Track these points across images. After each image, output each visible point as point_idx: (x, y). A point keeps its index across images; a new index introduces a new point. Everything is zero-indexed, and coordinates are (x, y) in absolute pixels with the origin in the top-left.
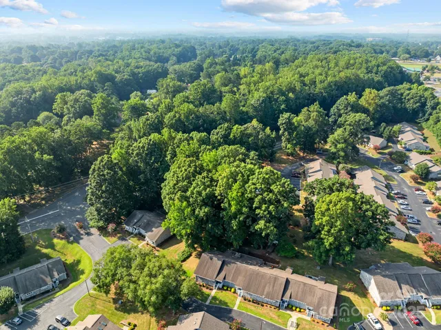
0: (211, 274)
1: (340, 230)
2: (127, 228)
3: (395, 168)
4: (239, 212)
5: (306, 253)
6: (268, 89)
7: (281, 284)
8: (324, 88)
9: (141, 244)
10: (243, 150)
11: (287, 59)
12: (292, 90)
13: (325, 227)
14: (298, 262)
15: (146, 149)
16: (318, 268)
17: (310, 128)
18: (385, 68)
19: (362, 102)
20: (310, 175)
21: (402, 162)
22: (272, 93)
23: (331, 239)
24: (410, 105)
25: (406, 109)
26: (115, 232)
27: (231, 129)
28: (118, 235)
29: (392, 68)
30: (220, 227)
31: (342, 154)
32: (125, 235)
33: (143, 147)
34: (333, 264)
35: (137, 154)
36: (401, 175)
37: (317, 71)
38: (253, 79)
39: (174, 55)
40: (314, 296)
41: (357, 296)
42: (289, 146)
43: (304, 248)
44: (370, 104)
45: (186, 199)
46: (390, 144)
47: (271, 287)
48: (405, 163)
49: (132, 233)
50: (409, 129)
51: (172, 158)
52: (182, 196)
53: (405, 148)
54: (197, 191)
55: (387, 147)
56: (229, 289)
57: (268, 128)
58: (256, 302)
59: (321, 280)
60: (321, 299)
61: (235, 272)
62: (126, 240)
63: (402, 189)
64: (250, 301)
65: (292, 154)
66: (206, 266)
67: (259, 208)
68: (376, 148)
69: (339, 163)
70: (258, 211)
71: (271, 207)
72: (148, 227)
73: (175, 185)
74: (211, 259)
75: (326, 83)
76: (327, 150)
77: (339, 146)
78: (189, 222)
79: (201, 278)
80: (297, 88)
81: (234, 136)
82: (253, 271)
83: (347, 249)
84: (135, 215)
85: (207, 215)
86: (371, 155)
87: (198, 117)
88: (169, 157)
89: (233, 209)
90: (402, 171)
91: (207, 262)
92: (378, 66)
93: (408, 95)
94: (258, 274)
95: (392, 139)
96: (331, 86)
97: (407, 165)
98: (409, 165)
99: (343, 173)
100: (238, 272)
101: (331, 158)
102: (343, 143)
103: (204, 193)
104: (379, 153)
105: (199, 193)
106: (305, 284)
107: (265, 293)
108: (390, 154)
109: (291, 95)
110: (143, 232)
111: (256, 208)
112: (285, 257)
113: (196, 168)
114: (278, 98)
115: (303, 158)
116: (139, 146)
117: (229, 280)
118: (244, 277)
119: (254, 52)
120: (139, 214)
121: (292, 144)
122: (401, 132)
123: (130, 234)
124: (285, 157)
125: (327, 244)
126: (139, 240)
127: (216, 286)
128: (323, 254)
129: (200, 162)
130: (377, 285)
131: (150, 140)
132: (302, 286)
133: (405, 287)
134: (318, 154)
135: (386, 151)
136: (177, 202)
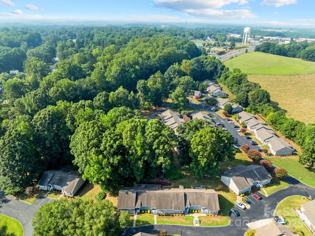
0: (131, 205)
1: (210, 153)
2: (42, 187)
3: (212, 109)
4: (143, 154)
5: (185, 174)
6: (120, 64)
7: (182, 197)
8: (157, 61)
9: (60, 197)
10: (129, 110)
11: (120, 42)
12: (137, 63)
13: (200, 153)
14: (183, 181)
15: (47, 119)
16: (196, 181)
17: (158, 89)
18: (187, 45)
19: (182, 68)
20: (166, 121)
21: (214, 105)
22: (124, 66)
23: (205, 160)
24: (209, 68)
25: (206, 71)
26: (33, 193)
27: (108, 95)
28: (35, 195)
29: (191, 45)
30: (128, 169)
31: (182, 104)
32: (41, 194)
33: (44, 118)
34: (203, 176)
35: (41, 124)
36: (216, 113)
37: (149, 49)
38: (105, 57)
39: (24, 41)
40: (204, 199)
41: (225, 193)
42: (146, 103)
43: (183, 170)
44: (187, 70)
45: (101, 152)
46: (203, 94)
47: (176, 201)
48: (216, 105)
49: (48, 191)
50: (211, 83)
51: (72, 123)
52: (97, 152)
53: (213, 96)
54: (109, 145)
55: (202, 97)
56: (146, 212)
57: (132, 92)
58: (168, 215)
59: (203, 188)
60: (209, 200)
61: (147, 198)
62: (44, 198)
63: (220, 121)
64: (163, 216)
65: (148, 109)
66: (125, 200)
67: (158, 148)
68: (197, 98)
69: (181, 110)
70: (157, 151)
71: (166, 146)
72: (62, 182)
73: (88, 143)
74: (127, 194)
75: (157, 58)
76: (169, 103)
77: (179, 99)
78: (107, 170)
79: (123, 210)
80: (140, 62)
81: (112, 100)
82: (160, 194)
83: (215, 164)
84: (47, 176)
85: (119, 162)
86: (195, 103)
87: (75, 89)
88: (69, 123)
89: (139, 153)
90: (216, 111)
91: (125, 197)
92: (182, 44)
93: (207, 62)
94: (164, 195)
95: (203, 91)
96: (160, 59)
97: (217, 106)
98: (219, 106)
99: (185, 116)
100: (149, 198)
101: (174, 107)
102: (182, 97)
103: (115, 146)
104: (199, 101)
105: (111, 146)
106: (196, 193)
107: (173, 206)
108: (207, 100)
109: (137, 67)
110: (58, 187)
111: (155, 149)
112: (174, 179)
113: (99, 128)
114: (129, 70)
115: (155, 111)
116: (41, 118)
117: (145, 205)
118: (155, 199)
119: (91, 37)
120: (50, 174)
121: (148, 101)
122: (208, 86)
123: (46, 192)
124: (143, 112)
125: (203, 164)
126: (56, 194)
127: (136, 212)
128: (201, 171)
129: (100, 123)
130: (235, 182)
131: (49, 111)
132: (195, 195)
133: (249, 179)
134: (164, 106)
135: (203, 99)
136: (94, 156)
